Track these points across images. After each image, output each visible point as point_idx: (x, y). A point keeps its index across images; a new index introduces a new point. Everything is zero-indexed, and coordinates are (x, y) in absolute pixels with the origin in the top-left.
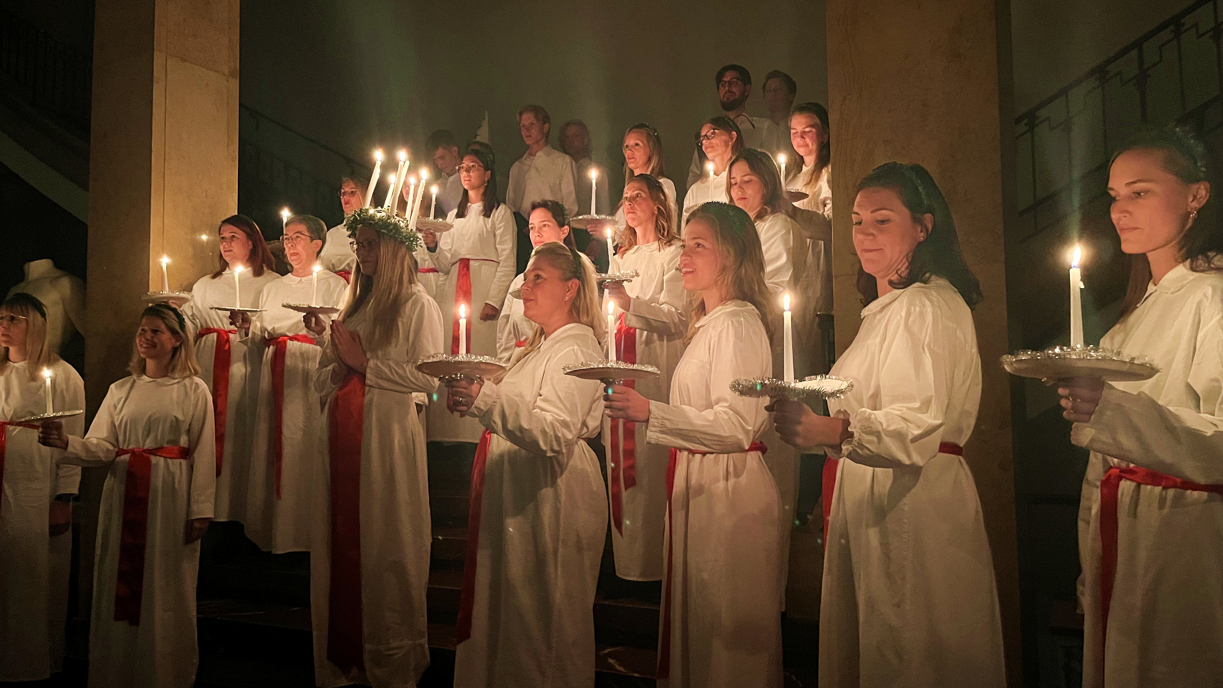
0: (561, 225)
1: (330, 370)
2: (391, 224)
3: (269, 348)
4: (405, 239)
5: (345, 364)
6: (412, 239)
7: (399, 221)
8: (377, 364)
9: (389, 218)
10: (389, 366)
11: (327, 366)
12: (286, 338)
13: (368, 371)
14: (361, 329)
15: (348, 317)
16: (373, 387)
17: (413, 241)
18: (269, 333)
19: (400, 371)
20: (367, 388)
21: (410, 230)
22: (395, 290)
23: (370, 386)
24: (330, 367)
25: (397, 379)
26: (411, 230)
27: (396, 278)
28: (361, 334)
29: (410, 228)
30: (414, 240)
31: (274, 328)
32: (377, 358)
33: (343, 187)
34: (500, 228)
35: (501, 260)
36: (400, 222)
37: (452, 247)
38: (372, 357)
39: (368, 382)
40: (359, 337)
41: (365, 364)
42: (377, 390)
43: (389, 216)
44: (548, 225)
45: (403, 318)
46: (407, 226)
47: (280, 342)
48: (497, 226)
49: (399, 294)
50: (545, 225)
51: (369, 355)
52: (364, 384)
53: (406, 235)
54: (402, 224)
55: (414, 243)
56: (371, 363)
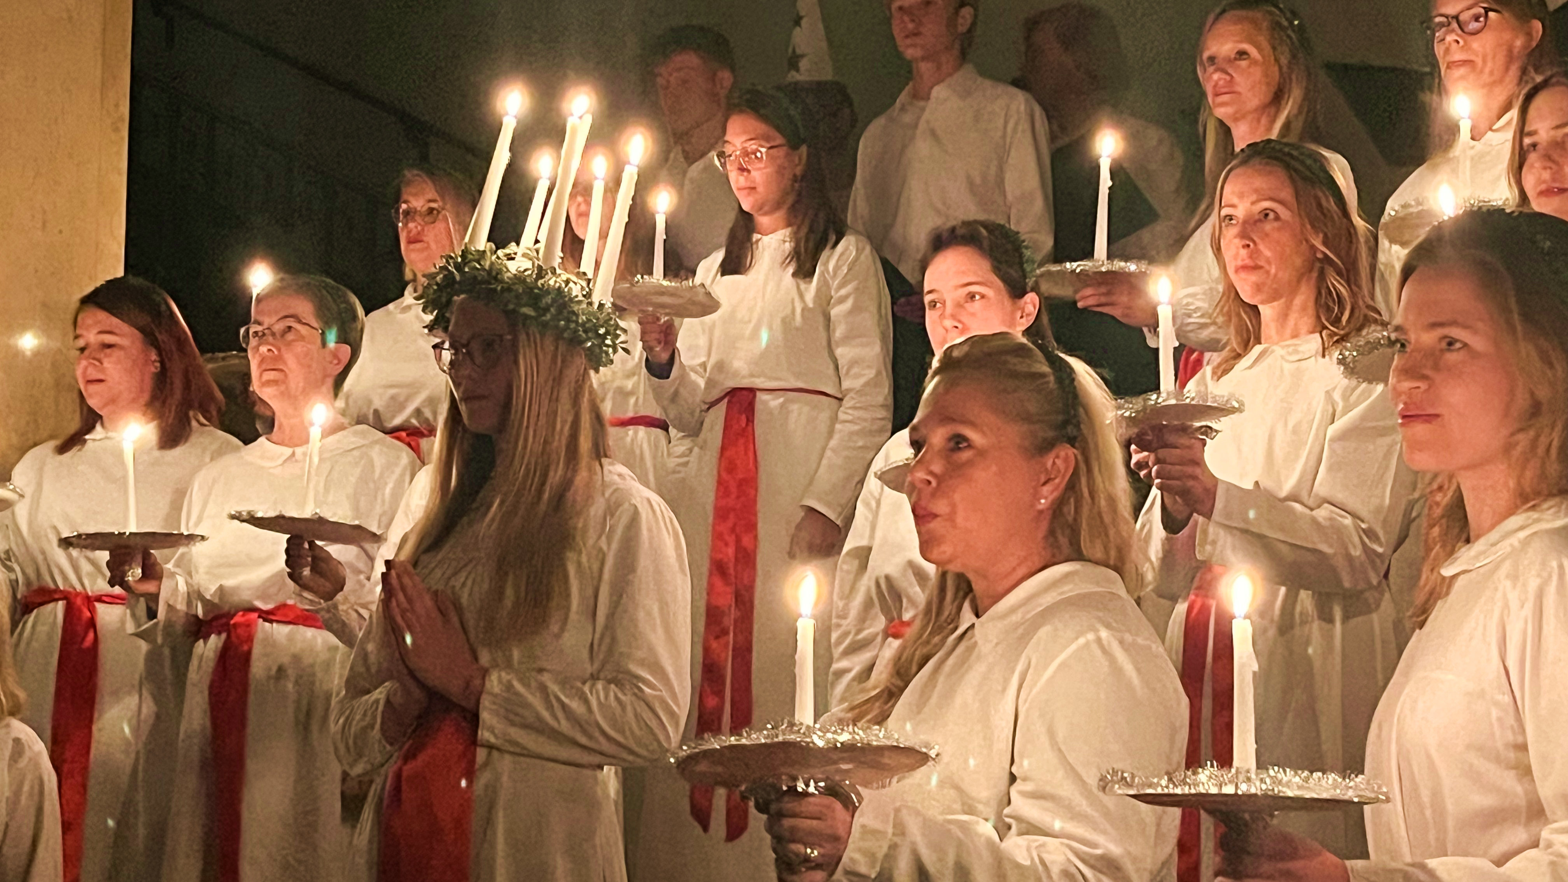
0: (1017, 291)
1: (377, 701)
2: (548, 292)
3: (205, 643)
4: (585, 331)
5: (421, 685)
6: (602, 331)
7: (567, 282)
8: (509, 682)
9: (541, 273)
10: (543, 689)
11: (368, 692)
12: (256, 615)
13: (486, 702)
14: (464, 584)
15: (428, 550)
16: (498, 749)
17: (604, 337)
18: (206, 603)
19: (575, 705)
20: (481, 754)
21: (596, 306)
22: (556, 476)
23: (491, 747)
24: (379, 694)
25: (565, 726)
26: (601, 305)
27: (560, 442)
28: (464, 600)
29: (596, 299)
30: (607, 333)
31: (221, 588)
32: (509, 665)
33: (405, 197)
34: (842, 300)
35: (849, 390)
36: (571, 285)
37: (709, 355)
38: (495, 665)
39: (484, 735)
40: (459, 609)
41: (477, 682)
42: (508, 758)
43: (540, 268)
44: (983, 297)
45: (580, 552)
46: (588, 296)
47: (235, 625)
48: (836, 295)
49: (566, 484)
50: (972, 296)
51: (485, 658)
52: (473, 742)
53: (589, 320)
54: (576, 291)
55: (608, 342)
56: (494, 682)
